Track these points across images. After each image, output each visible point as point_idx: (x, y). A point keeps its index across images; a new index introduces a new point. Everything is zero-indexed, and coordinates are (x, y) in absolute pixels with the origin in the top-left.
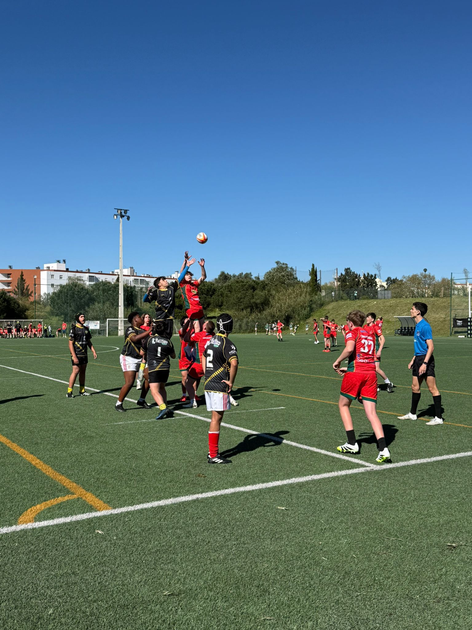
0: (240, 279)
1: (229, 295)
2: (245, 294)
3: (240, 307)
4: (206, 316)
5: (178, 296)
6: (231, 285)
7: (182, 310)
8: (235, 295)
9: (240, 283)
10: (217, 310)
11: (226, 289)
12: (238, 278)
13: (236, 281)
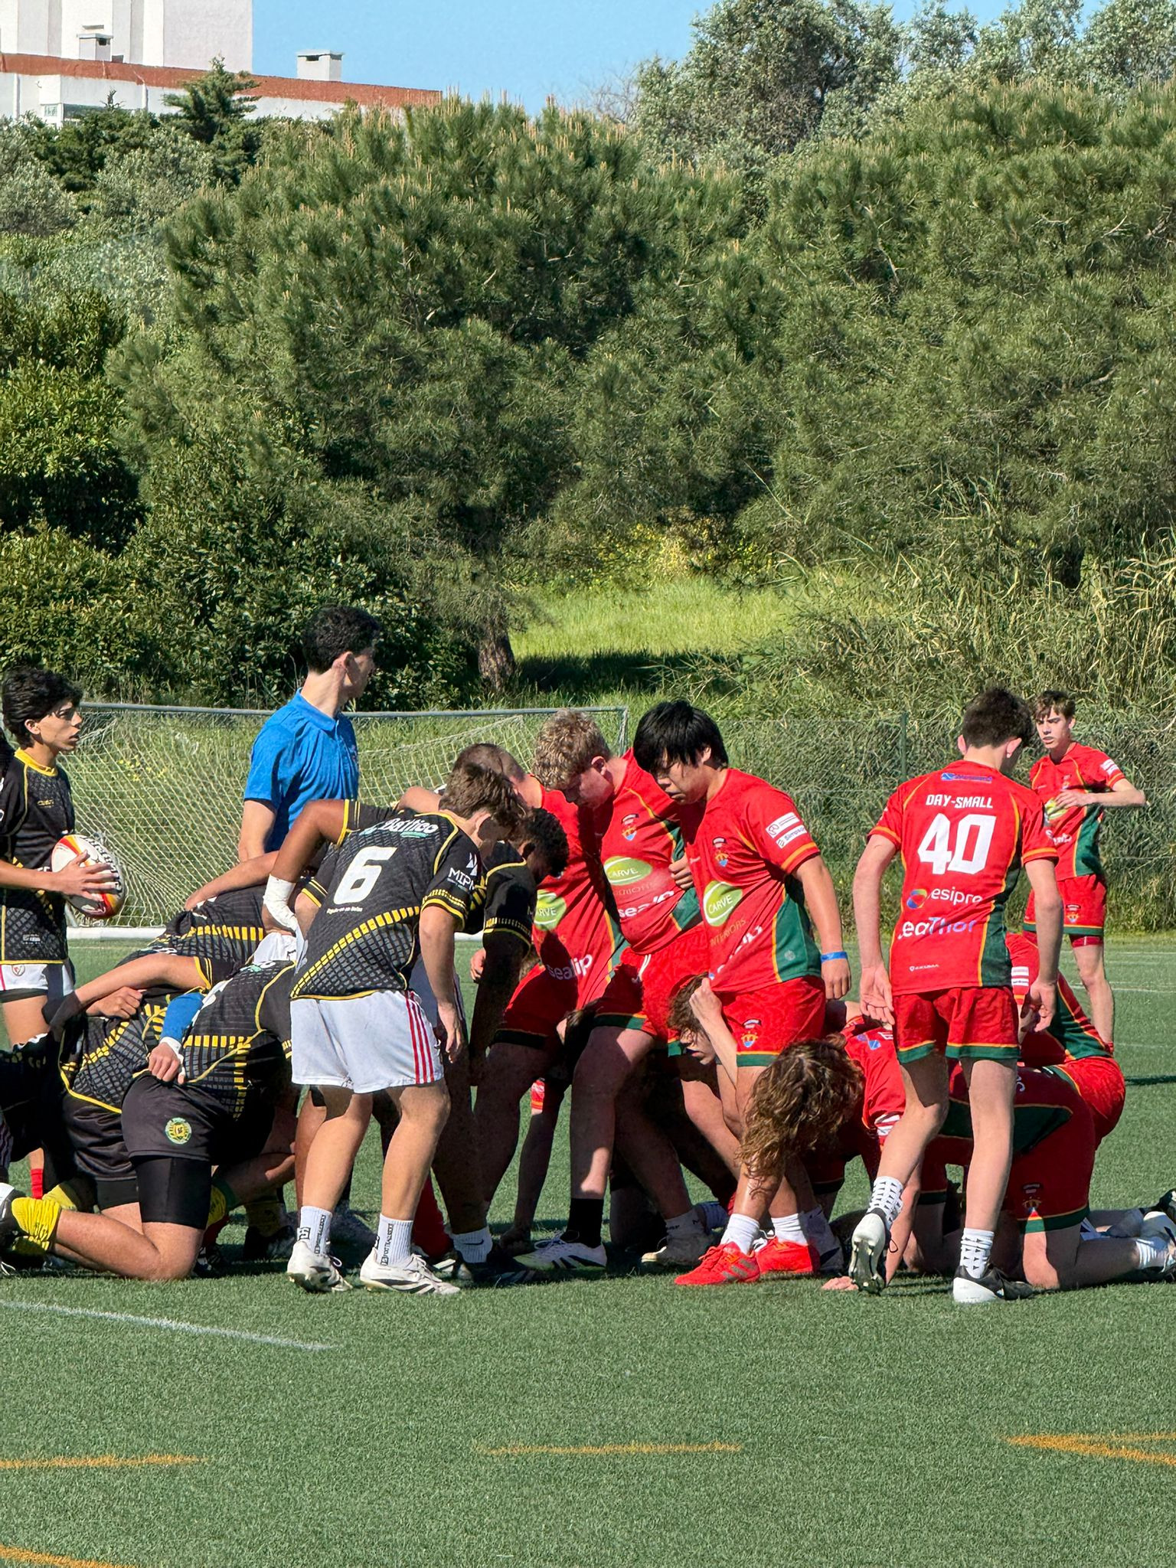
0: (1037, 82)
1: (867, 327)
2: (1114, 328)
3: (1024, 523)
4: (504, 644)
5: (68, 332)
6: (886, 179)
7: (116, 550)
8: (959, 338)
9: (1026, 146)
10: (670, 552)
11: (808, 231)
12: (1006, 72)
13: (985, 116)
